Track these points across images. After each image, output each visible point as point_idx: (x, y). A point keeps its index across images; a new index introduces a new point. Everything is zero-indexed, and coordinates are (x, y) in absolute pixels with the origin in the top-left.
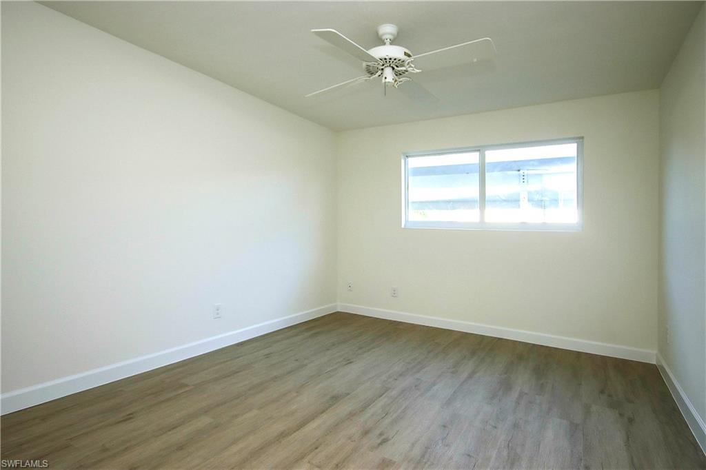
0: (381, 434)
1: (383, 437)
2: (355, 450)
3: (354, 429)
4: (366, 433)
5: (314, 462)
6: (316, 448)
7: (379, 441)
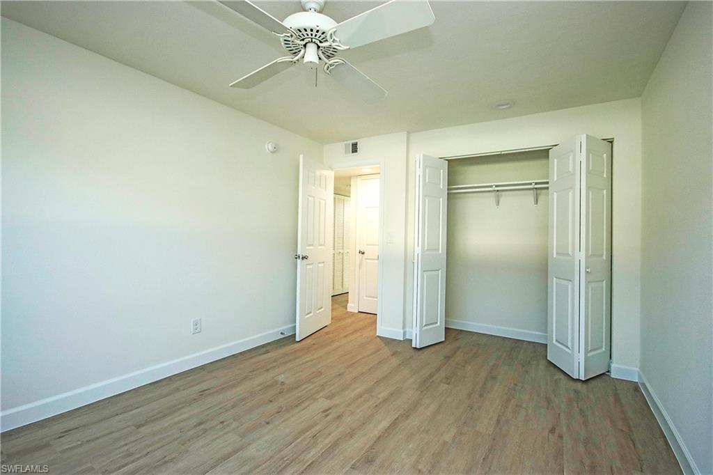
0: (327, 416)
1: (325, 414)
2: (349, 405)
3: (348, 420)
4: (339, 417)
5: (376, 399)
6: (376, 406)
7: (330, 411)
